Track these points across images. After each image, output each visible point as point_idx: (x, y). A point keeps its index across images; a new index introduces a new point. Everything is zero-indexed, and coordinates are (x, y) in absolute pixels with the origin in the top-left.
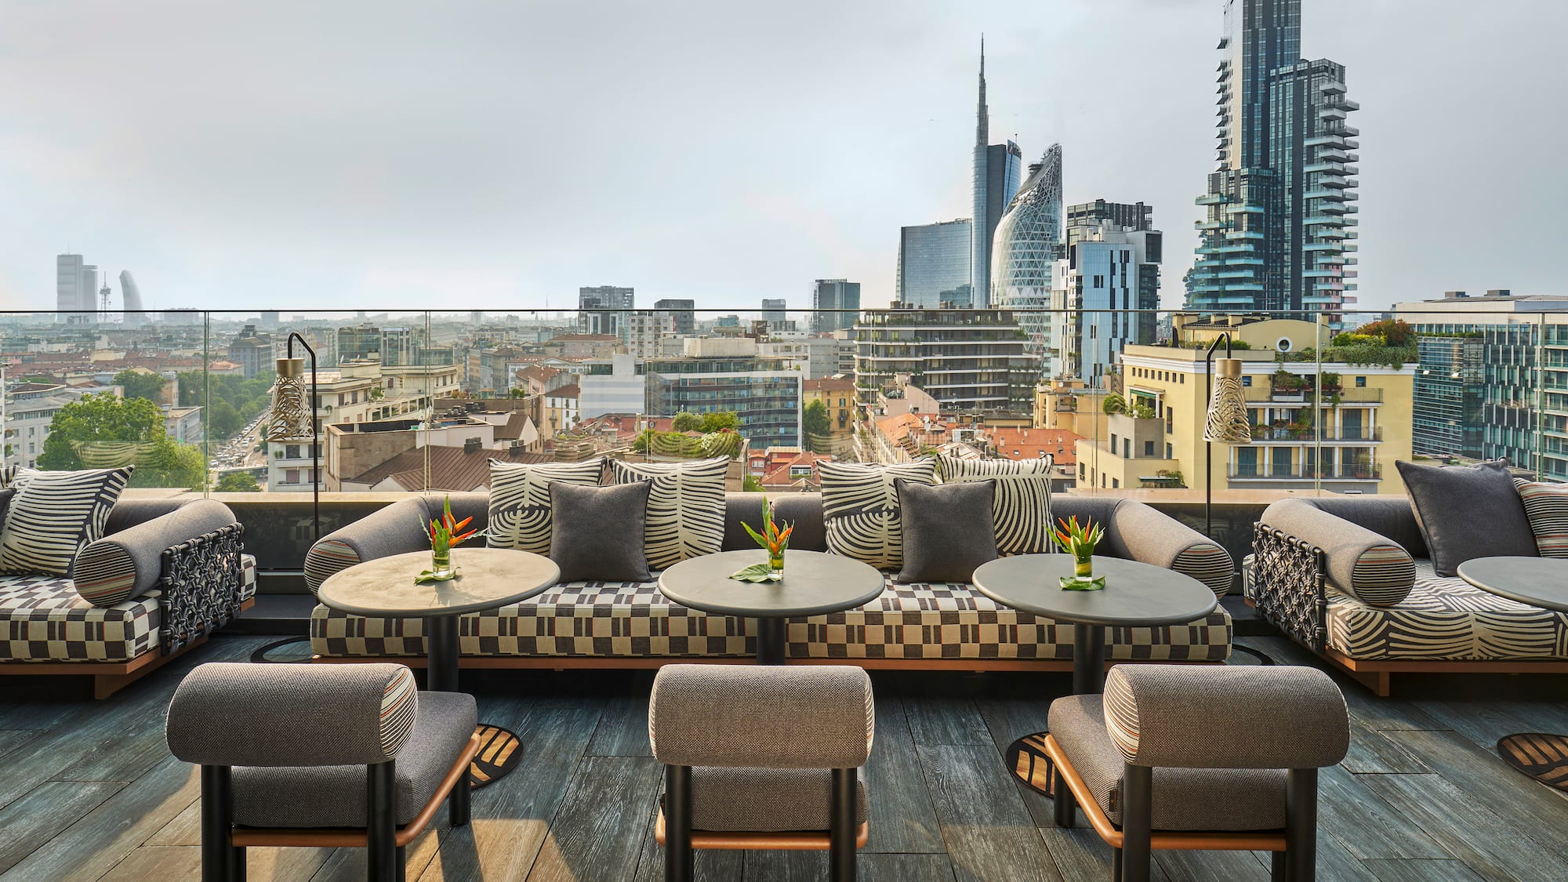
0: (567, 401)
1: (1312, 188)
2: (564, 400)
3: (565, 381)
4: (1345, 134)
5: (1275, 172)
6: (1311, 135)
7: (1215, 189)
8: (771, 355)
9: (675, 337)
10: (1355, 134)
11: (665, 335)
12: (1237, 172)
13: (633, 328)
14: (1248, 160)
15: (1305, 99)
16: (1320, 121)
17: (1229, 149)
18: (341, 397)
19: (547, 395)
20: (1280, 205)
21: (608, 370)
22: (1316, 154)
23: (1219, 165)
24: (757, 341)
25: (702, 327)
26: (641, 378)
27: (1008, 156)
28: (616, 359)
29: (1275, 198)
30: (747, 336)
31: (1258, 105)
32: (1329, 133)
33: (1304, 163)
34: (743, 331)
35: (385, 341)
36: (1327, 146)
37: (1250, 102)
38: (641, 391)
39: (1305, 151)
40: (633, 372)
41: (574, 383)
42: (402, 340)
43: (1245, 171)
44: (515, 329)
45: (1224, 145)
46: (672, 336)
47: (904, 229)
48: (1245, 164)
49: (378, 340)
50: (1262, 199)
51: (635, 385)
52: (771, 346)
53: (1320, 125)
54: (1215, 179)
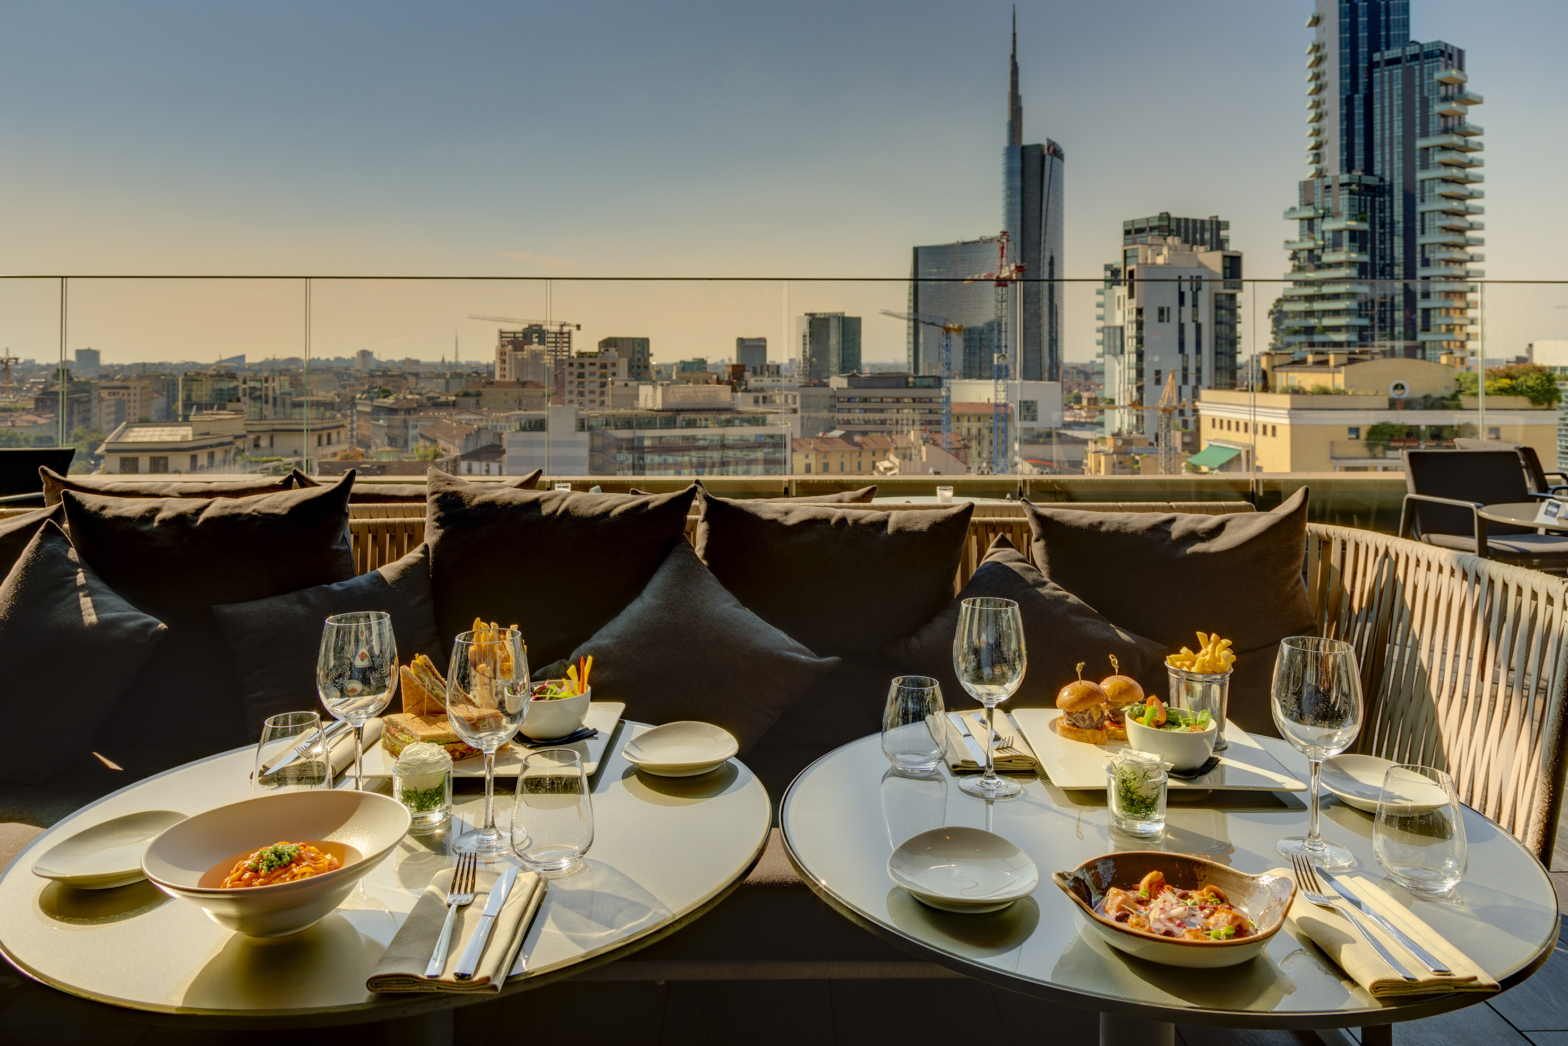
0: (488, 465)
1: (1427, 199)
2: (484, 464)
3: (485, 440)
4: (1465, 134)
5: (1382, 179)
6: (1425, 134)
7: (1307, 202)
8: (751, 408)
9: (626, 385)
10: (1479, 132)
11: (613, 383)
12: (1335, 178)
13: (571, 374)
14: (1349, 165)
15: (1417, 89)
16: (1436, 117)
17: (1325, 150)
18: (194, 458)
19: (463, 457)
20: (1388, 220)
21: (539, 425)
22: (1431, 158)
23: (1312, 170)
24: (734, 390)
25: (658, 372)
26: (585, 436)
27: (1048, 158)
28: (548, 411)
29: (1382, 210)
30: (719, 382)
31: (1359, 98)
32: (1446, 131)
33: (1418, 168)
34: (715, 377)
35: (244, 389)
36: (1444, 148)
37: (1349, 93)
38: (584, 452)
39: (1418, 153)
40: (574, 428)
41: (497, 443)
42: (267, 388)
43: (1345, 178)
44: (416, 375)
45: (1318, 146)
46: (623, 383)
47: (916, 250)
48: (1345, 168)
49: (236, 388)
50: (1365, 212)
51: (574, 444)
52: (750, 397)
53: (1436, 123)
54: (1306, 188)
